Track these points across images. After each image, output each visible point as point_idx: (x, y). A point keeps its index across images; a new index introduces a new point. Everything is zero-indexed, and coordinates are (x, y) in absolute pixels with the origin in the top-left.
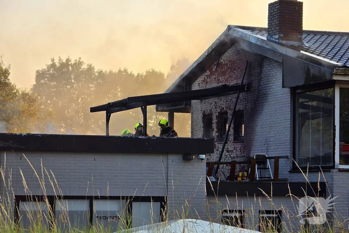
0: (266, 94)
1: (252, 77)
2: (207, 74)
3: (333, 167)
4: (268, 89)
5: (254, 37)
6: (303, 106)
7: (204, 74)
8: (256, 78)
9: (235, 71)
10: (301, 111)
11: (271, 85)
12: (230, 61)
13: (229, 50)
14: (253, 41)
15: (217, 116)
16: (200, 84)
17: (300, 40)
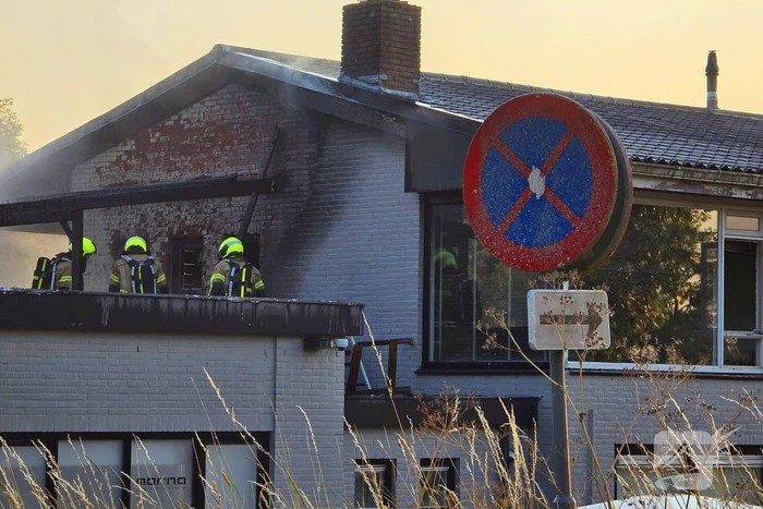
0: (337, 203)
1: (289, 163)
2: (128, 148)
4: (344, 192)
7: (119, 149)
8: (304, 167)
9: (227, 148)
11: (352, 183)
12: (209, 124)
13: (208, 99)
14: (308, 85)
15: (163, 244)
16: (103, 170)
17: (416, 89)
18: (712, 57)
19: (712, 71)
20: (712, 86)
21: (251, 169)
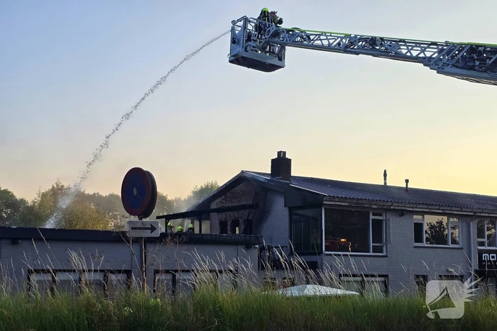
1: (259, 200)
2: (223, 198)
3: (322, 253)
5: (262, 178)
6: (297, 214)
7: (221, 198)
8: (262, 201)
9: (245, 197)
10: (295, 217)
12: (241, 191)
14: (262, 180)
16: (217, 204)
17: (290, 180)
18: (385, 171)
19: (385, 175)
20: (385, 179)
21: (250, 202)
